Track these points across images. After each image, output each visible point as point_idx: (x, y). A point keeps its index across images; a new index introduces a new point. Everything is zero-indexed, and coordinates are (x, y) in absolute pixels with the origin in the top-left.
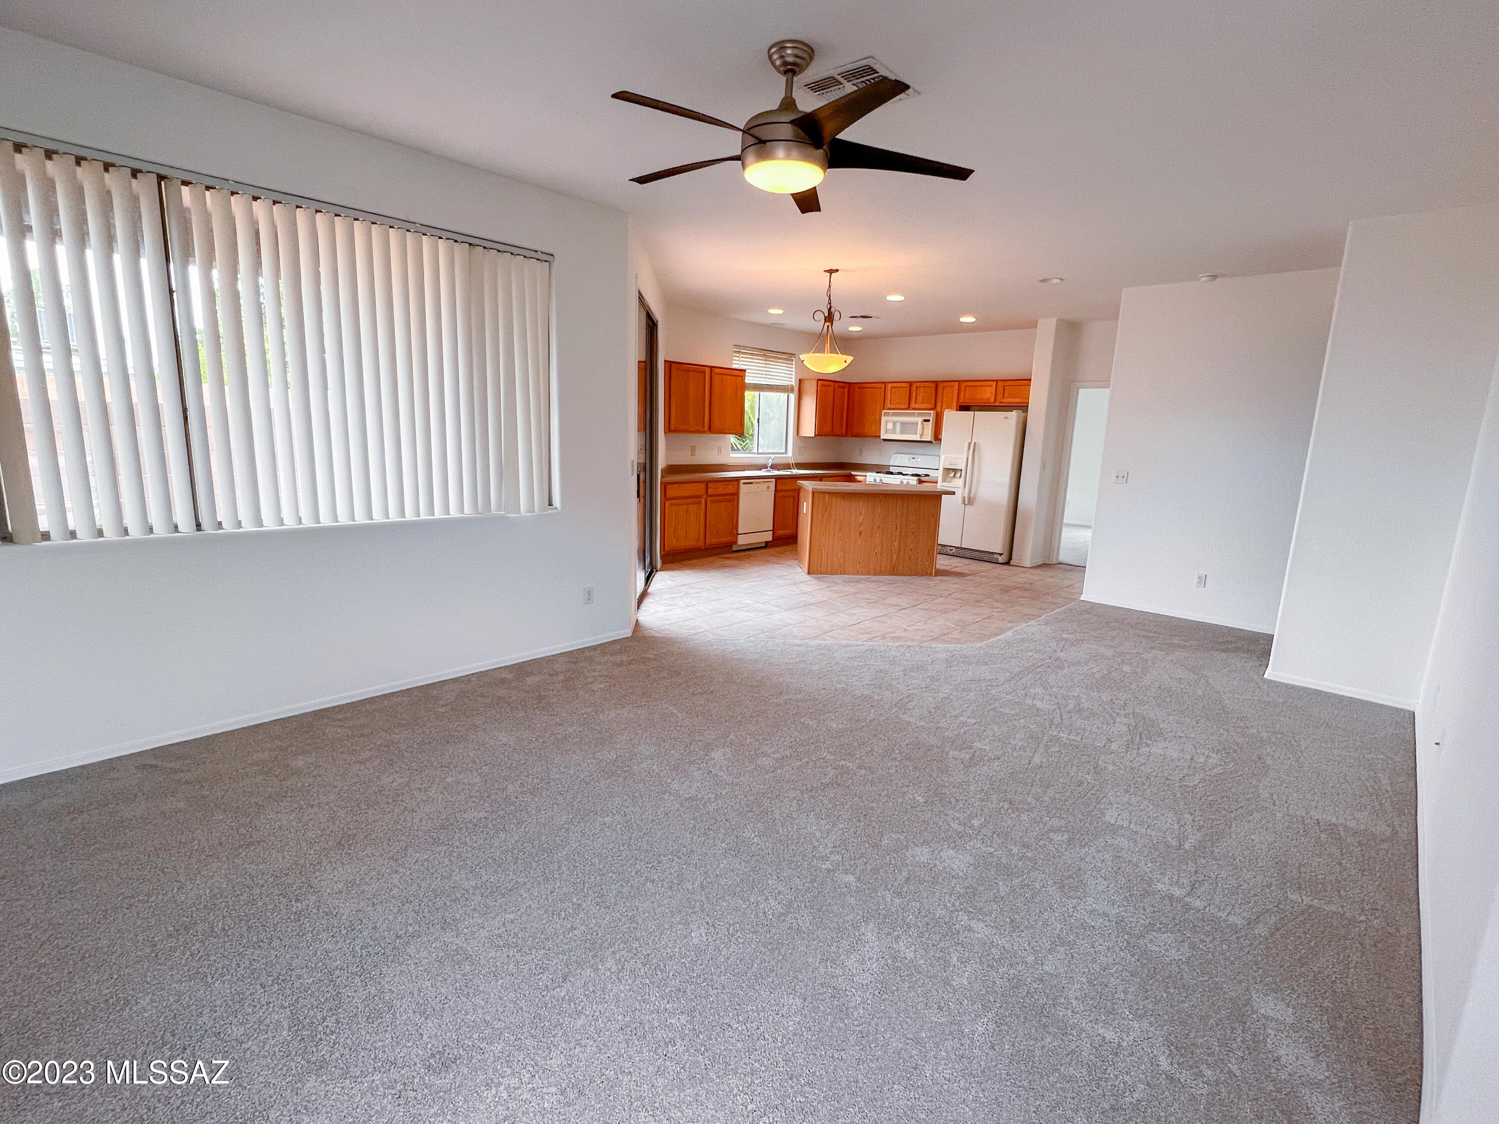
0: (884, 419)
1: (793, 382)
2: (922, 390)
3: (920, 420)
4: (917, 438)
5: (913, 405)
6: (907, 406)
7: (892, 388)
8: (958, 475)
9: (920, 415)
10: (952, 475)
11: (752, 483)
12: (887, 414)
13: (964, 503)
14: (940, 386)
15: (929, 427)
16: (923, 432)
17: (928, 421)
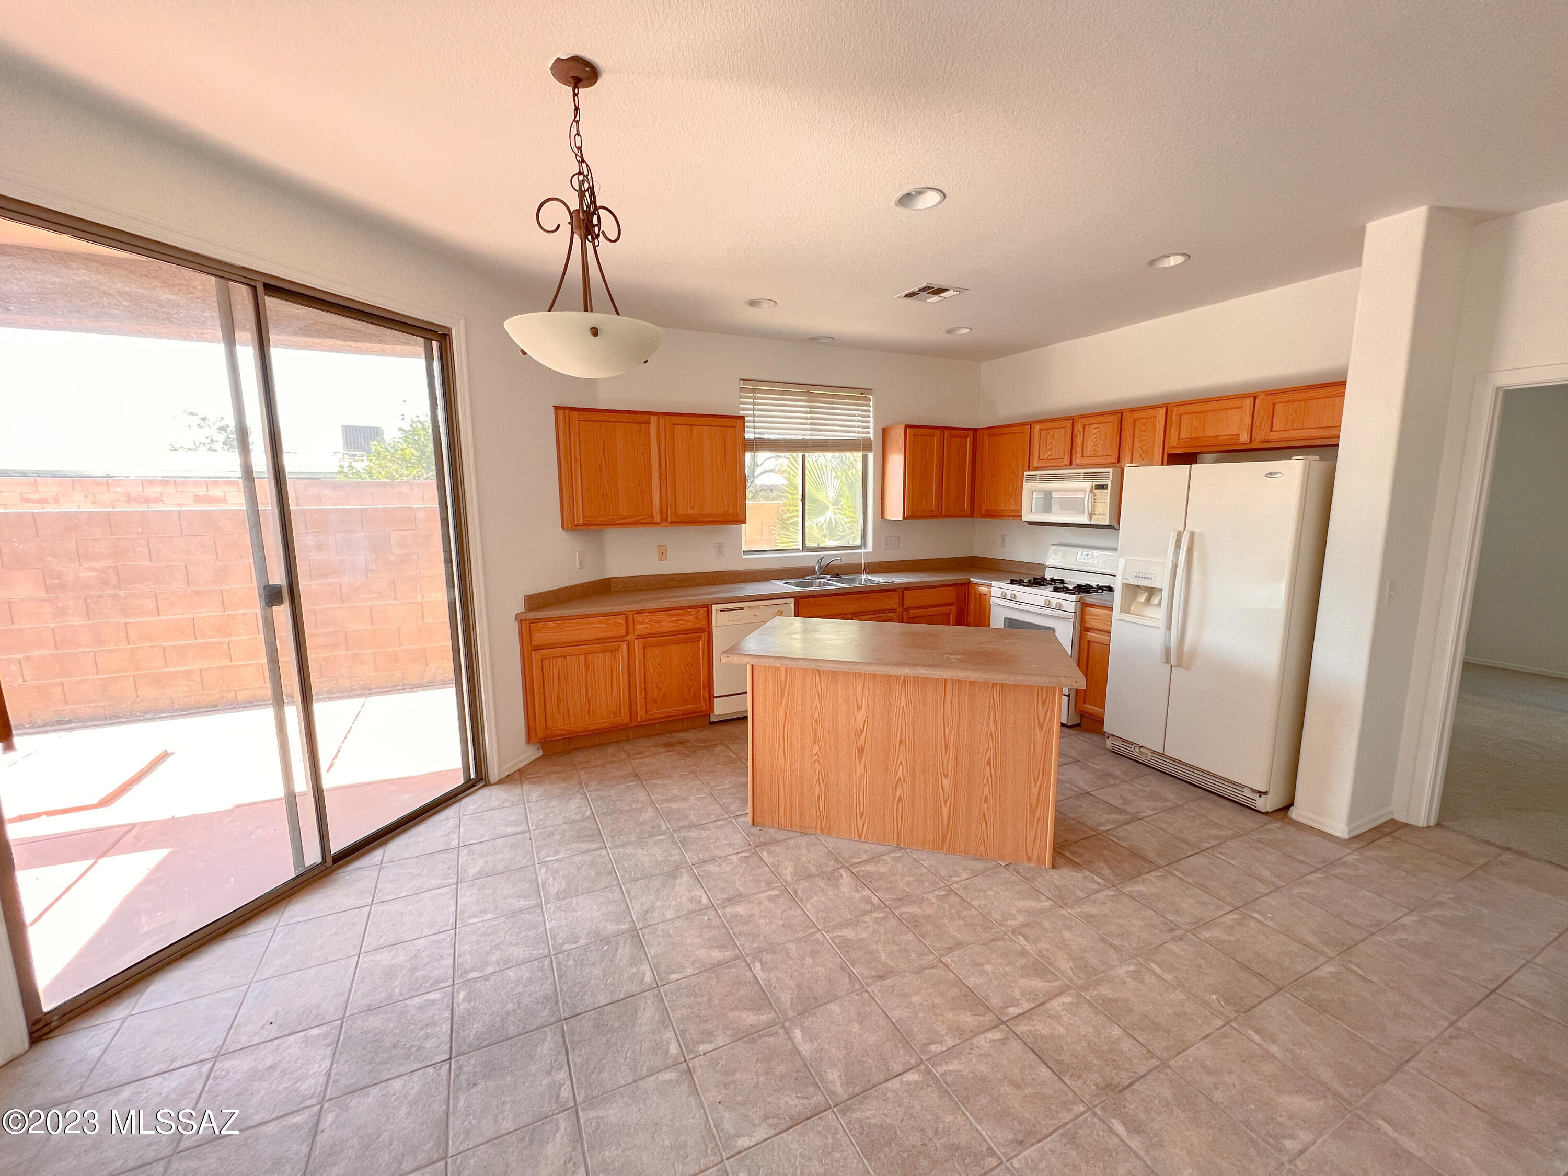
0: (1027, 487)
1: (871, 434)
2: (1092, 430)
3: (1087, 485)
4: (1084, 520)
5: (1078, 460)
6: (1067, 462)
7: (1040, 430)
8: (1155, 601)
9: (1087, 477)
10: (1142, 598)
11: (741, 609)
12: (1032, 479)
13: (1167, 660)
14: (1128, 418)
15: (1105, 498)
16: (1094, 507)
17: (1103, 487)
